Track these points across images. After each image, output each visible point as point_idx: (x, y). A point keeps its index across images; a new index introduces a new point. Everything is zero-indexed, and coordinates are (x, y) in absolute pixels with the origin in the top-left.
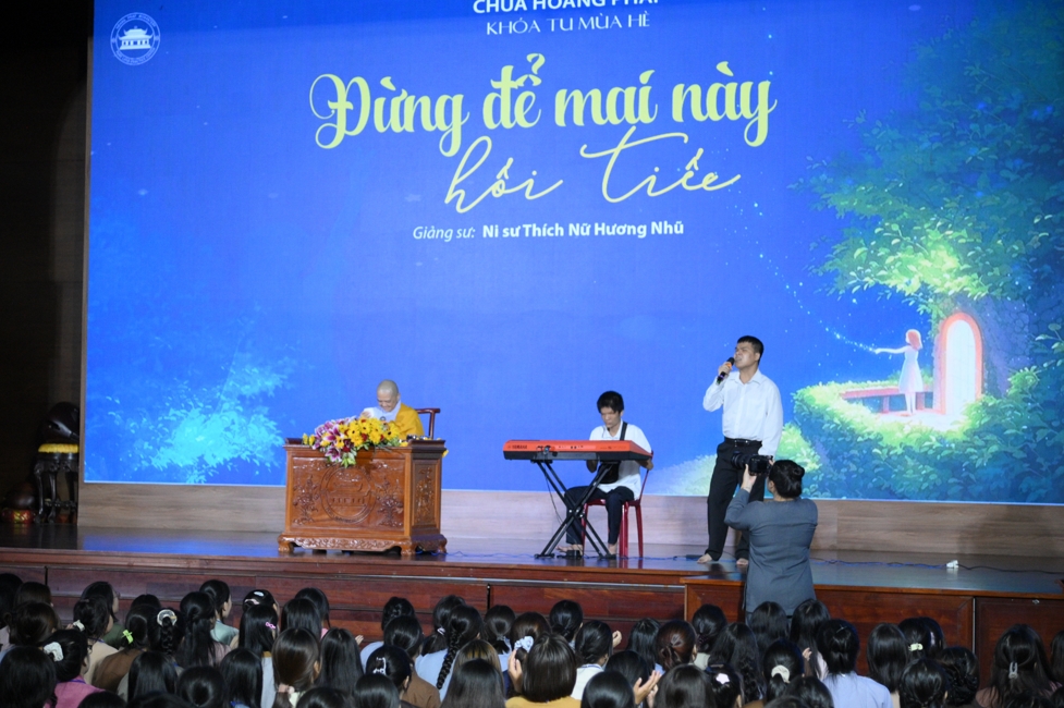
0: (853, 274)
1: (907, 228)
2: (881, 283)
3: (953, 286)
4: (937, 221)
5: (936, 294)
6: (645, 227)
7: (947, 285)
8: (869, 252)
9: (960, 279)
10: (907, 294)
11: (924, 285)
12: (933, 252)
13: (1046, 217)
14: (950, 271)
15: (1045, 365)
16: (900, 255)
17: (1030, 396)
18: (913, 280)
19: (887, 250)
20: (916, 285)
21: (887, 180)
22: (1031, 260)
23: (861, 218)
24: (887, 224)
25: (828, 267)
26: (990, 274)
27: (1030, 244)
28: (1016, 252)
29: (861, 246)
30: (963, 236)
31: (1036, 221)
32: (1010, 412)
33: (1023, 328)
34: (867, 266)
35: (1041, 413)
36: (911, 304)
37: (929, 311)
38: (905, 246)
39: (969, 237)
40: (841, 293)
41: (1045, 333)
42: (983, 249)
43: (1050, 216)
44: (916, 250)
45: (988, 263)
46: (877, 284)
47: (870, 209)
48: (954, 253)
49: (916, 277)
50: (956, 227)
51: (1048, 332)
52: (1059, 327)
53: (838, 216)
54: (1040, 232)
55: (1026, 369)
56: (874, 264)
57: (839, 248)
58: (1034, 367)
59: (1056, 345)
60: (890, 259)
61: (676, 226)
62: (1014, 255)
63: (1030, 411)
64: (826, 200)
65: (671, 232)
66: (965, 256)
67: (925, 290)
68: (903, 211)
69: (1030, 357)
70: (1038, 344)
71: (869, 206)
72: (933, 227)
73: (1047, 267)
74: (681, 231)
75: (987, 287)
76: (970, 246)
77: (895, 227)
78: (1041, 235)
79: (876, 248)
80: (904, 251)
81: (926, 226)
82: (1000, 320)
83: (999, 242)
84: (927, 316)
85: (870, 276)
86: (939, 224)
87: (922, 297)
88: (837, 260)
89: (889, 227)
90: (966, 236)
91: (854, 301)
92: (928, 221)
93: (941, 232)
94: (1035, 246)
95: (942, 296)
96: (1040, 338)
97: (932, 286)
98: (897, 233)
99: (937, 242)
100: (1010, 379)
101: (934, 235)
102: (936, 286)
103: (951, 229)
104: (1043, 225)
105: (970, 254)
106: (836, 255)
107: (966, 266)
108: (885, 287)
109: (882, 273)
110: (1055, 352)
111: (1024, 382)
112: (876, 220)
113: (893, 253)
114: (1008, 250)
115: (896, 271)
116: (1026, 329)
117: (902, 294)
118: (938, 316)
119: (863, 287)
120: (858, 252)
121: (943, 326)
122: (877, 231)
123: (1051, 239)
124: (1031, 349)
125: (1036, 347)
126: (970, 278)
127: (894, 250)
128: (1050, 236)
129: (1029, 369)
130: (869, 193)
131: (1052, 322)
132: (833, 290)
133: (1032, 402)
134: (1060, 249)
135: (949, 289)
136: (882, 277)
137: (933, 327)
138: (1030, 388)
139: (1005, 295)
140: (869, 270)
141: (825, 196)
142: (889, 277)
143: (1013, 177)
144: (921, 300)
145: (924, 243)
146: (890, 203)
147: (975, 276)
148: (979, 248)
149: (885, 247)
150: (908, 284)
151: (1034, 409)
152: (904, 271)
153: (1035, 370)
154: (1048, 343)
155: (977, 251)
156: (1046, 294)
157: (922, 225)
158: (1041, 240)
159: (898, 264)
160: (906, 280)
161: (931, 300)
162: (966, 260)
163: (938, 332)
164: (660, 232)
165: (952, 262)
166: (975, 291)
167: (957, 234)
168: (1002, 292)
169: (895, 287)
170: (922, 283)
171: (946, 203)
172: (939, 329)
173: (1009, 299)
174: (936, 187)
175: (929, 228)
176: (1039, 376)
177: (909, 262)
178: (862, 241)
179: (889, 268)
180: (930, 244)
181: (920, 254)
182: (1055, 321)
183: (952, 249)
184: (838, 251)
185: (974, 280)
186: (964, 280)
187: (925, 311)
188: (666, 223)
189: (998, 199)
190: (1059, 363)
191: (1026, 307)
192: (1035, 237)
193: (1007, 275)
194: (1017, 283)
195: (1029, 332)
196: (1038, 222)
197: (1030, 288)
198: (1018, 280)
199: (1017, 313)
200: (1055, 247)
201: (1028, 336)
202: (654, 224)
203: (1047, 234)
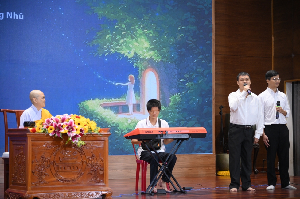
0: (105, 47)
1: (129, 27)
2: (118, 52)
3: (148, 55)
4: (140, 25)
5: (141, 59)
6: (3, 14)
7: (145, 55)
8: (112, 37)
9: (150, 52)
10: (129, 58)
11: (136, 54)
12: (139, 39)
13: (183, 27)
14: (146, 48)
15: (183, 93)
16: (126, 39)
17: (177, 106)
18: (131, 51)
19: (120, 37)
20: (132, 54)
21: (120, 3)
22: (177, 46)
23: (109, 20)
24: (120, 24)
25: (94, 42)
26: (162, 51)
27: (177, 38)
28: (172, 42)
29: (109, 34)
30: (151, 33)
31: (179, 29)
32: (170, 113)
33: (175, 76)
34: (112, 44)
35: (182, 114)
36: (130, 63)
37: (138, 66)
38: (128, 36)
39: (154, 34)
40: (100, 55)
41: (183, 79)
42: (159, 40)
43: (184, 27)
44: (132, 38)
45: (161, 46)
46: (116, 52)
47: (112, 16)
48: (147, 40)
49: (133, 50)
50: (149, 29)
51: (184, 78)
52: (188, 76)
53: (98, 18)
54: (181, 34)
55: (176, 94)
56: (115, 43)
57: (99, 34)
58: (179, 93)
59: (187, 84)
60: (121, 41)
61: (20, 15)
62: (171, 43)
63: (178, 113)
64: (93, 10)
65: (17, 18)
66: (152, 42)
67: (136, 56)
68: (127, 19)
69: (177, 89)
70: (180, 83)
71: (112, 15)
72: (139, 27)
73: (183, 49)
74: (23, 18)
75: (161, 57)
76: (154, 38)
77: (124, 26)
78: (181, 35)
79: (116, 35)
80: (127, 38)
81: (136, 27)
82: (166, 72)
83: (165, 37)
84: (137, 68)
85: (113, 48)
86: (142, 26)
87: (135, 60)
88: (98, 39)
89: (121, 26)
90: (152, 33)
91: (106, 60)
92: (137, 24)
93: (143, 30)
94: (179, 40)
95: (143, 59)
96: (181, 80)
97: (139, 55)
98: (124, 28)
99: (141, 34)
100: (170, 99)
101: (140, 31)
102: (140, 55)
103: (146, 29)
104: (182, 31)
105: (154, 41)
106: (98, 37)
107: (152, 47)
108: (120, 54)
109: (118, 47)
110: (187, 87)
111: (176, 100)
112: (115, 22)
113: (123, 38)
114: (169, 41)
115: (124, 47)
116: (176, 77)
117: (127, 57)
118: (142, 68)
119: (110, 53)
120: (108, 36)
121: (144, 74)
122: (116, 27)
123: (185, 37)
124: (178, 85)
125: (180, 84)
126: (154, 52)
127: (123, 37)
128: (184, 36)
129: (177, 94)
130: (112, 8)
131: (186, 74)
132: (97, 54)
133: (179, 109)
134: (188, 42)
135: (146, 57)
136: (118, 49)
137: (140, 74)
138: (178, 103)
139: (168, 61)
140: (112, 46)
141: (92, 8)
142: (121, 49)
143: (170, 8)
144: (135, 61)
145: (136, 34)
146: (121, 14)
147: (156, 51)
148: (157, 39)
149: (119, 35)
150: (129, 53)
151: (179, 112)
152: (128, 47)
153: (180, 95)
154: (184, 83)
155: (157, 40)
156: (183, 61)
157: (135, 26)
158: (181, 37)
159: (125, 44)
160: (128, 51)
161: (139, 61)
162: (152, 44)
163: (142, 76)
164: (11, 17)
165: (147, 44)
166: (157, 58)
167: (149, 32)
168: (167, 60)
169: (124, 54)
170: (135, 53)
171: (144, 17)
172: (142, 74)
173: (169, 62)
174: (140, 9)
175: (137, 28)
176: (181, 97)
177: (129, 43)
178: (109, 31)
179: (121, 45)
180: (138, 35)
181: (134, 39)
182: (186, 73)
183: (147, 38)
184: (99, 35)
185: (156, 53)
186: (152, 53)
187: (136, 66)
188: (14, 13)
189: (164, 17)
190: (188, 92)
191: (176, 66)
192: (179, 36)
193: (168, 52)
194: (172, 56)
195: (177, 78)
196: (180, 29)
197: (177, 58)
198: (172, 55)
199: (173, 69)
200: (186, 41)
201: (177, 80)
202: (8, 13)
203: (183, 35)
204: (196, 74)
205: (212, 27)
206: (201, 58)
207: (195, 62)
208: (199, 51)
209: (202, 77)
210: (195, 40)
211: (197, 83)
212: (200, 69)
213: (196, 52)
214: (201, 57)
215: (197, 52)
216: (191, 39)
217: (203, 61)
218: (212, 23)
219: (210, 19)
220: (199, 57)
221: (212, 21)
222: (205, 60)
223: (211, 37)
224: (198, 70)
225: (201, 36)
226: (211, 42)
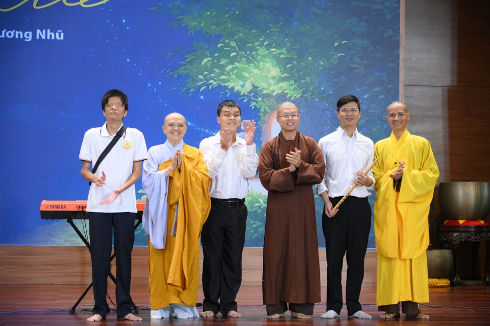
0: (201, 77)
1: (242, 45)
2: (222, 84)
3: (276, 89)
4: (264, 41)
5: (264, 94)
6: (30, 33)
7: (272, 88)
8: (213, 61)
9: (281, 84)
10: (242, 94)
11: (255, 87)
12: (261, 64)
13: (343, 42)
14: (274, 78)
16: (237, 64)
18: (246, 83)
19: (227, 61)
20: (249, 87)
21: (227, 8)
22: (332, 73)
23: (207, 36)
24: (227, 41)
25: (181, 71)
26: (303, 81)
27: (332, 60)
28: (322, 66)
29: (207, 57)
30: (283, 53)
31: (336, 44)
33: (326, 121)
34: (212, 72)
36: (245, 101)
37: (258, 106)
38: (241, 58)
39: (288, 54)
40: (191, 91)
42: (298, 63)
43: (345, 42)
44: (249, 62)
45: (301, 73)
46: (219, 85)
47: (214, 29)
48: (277, 65)
49: (249, 81)
50: (279, 46)
53: (189, 33)
54: (339, 53)
56: (217, 70)
57: (190, 57)
60: (229, 67)
61: (57, 34)
62: (321, 69)
64: (180, 20)
65: (53, 38)
66: (285, 67)
67: (255, 90)
68: (239, 32)
71: (213, 27)
72: (261, 45)
73: (343, 78)
74: (62, 38)
75: (301, 91)
76: (288, 60)
77: (233, 44)
78: (339, 55)
79: (219, 58)
80: (240, 62)
81: (256, 44)
82: (310, 114)
83: (310, 58)
84: (257, 110)
85: (213, 79)
86: (266, 43)
87: (253, 96)
88: (188, 66)
89: (229, 43)
90: (286, 53)
91: (202, 97)
92: (257, 40)
93: (268, 49)
94: (335, 63)
95: (268, 96)
97: (261, 88)
98: (234, 48)
99: (264, 56)
101: (262, 51)
102: (263, 88)
103: (274, 47)
104: (340, 48)
105: (288, 66)
106: (188, 62)
107: (285, 75)
108: (226, 88)
109: (223, 77)
112: (218, 38)
113: (231, 63)
114: (316, 65)
115: (233, 76)
116: (329, 122)
117: (238, 93)
118: (265, 110)
119: (208, 87)
120: (205, 61)
121: (269, 118)
122: (219, 45)
123: (347, 58)
126: (288, 83)
127: (232, 61)
128: (346, 56)
130: (213, 17)
132: (186, 88)
134: (352, 65)
135: (273, 91)
136: (223, 80)
137: (262, 119)
139: (314, 96)
140: (213, 75)
141: (179, 18)
142: (229, 81)
143: (319, 12)
144: (253, 98)
145: (255, 56)
146: (230, 26)
147: (292, 82)
148: (295, 62)
149: (225, 58)
150: (242, 86)
152: (240, 76)
155: (294, 64)
157: (253, 43)
158: (339, 58)
159: (235, 71)
160: (241, 83)
161: (260, 99)
162: (285, 70)
163: (265, 122)
164: (44, 37)
165: (275, 71)
166: (293, 93)
167: (279, 51)
168: (312, 95)
169: (233, 88)
170: (253, 86)
171: (271, 28)
172: (266, 120)
173: (317, 100)
174: (264, 16)
175: (258, 45)
177: (243, 70)
178: (208, 53)
179: (229, 74)
180: (259, 58)
181: (252, 64)
183: (275, 62)
184: (189, 59)
185: (292, 85)
186: (284, 85)
187: (255, 106)
188: (49, 30)
189: (308, 27)
191: (329, 106)
192: (335, 56)
193: (315, 83)
194: (322, 89)
195: (331, 124)
196: (337, 46)
197: (331, 92)
198: (323, 87)
199: (323, 110)
200: (349, 64)
201: (330, 127)
202: (38, 31)
203: (344, 54)
204: (368, 119)
205: (398, 41)
206: (376, 92)
207: (365, 97)
208: (374, 80)
209: (379, 122)
210: (366, 62)
211: (369, 132)
212: (375, 109)
213: (367, 82)
214: (377, 89)
215: (370, 82)
216: (358, 60)
217: (382, 97)
218: (399, 33)
219: (395, 27)
220: (374, 90)
221: (399, 29)
222: (384, 95)
223: (398, 56)
224: (370, 111)
225: (378, 55)
226: (398, 65)
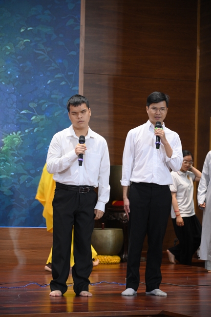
13: (29, 29)
15: (26, 131)
17: (16, 152)
22: (18, 58)
27: (18, 46)
28: (9, 50)
31: (22, 30)
32: (3, 163)
33: (12, 105)
35: (23, 164)
41: (27, 109)
43: (31, 28)
51: (29, 109)
52: (36, 105)
55: (14, 133)
58: (20, 132)
59: (33, 118)
62: (8, 53)
63: (16, 163)
69: (17, 125)
70: (22, 116)
73: (29, 63)
78: (25, 40)
94: (21, 48)
96: (23, 112)
100: (3, 140)
104: (26, 34)
110: (33, 122)
111: (13, 142)
116: (14, 106)
123: (32, 44)
124: (17, 120)
125: (21, 118)
128: (31, 42)
129: (16, 134)
131: (31, 102)
133: (17, 157)
134: (37, 52)
138: (16, 147)
139: (1, 80)
151: (19, 161)
153: (20, 134)
154: (29, 116)
156: (28, 82)
158: (25, 44)
173: (3, 83)
176: (22, 138)
182: (33, 101)
190: (35, 130)
191: (15, 90)
192: (21, 42)
193: (2, 67)
194: (9, 73)
195: (17, 108)
196: (23, 32)
197: (17, 77)
198: (10, 71)
199: (9, 94)
200: (34, 50)
201: (16, 110)
203: (29, 41)
204: (50, 103)
205: (79, 30)
206: (58, 78)
207: (48, 83)
208: (56, 66)
209: (60, 107)
210: (49, 49)
211: (51, 116)
212: (57, 95)
213: (50, 68)
214: (59, 75)
215: (53, 68)
216: (42, 47)
217: (63, 83)
218: (80, 23)
219: (76, 17)
220: (56, 76)
221: (80, 19)
222: (66, 81)
223: (78, 45)
224: (53, 96)
225: (61, 43)
226: (78, 53)
